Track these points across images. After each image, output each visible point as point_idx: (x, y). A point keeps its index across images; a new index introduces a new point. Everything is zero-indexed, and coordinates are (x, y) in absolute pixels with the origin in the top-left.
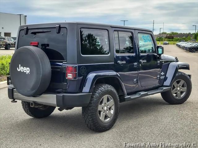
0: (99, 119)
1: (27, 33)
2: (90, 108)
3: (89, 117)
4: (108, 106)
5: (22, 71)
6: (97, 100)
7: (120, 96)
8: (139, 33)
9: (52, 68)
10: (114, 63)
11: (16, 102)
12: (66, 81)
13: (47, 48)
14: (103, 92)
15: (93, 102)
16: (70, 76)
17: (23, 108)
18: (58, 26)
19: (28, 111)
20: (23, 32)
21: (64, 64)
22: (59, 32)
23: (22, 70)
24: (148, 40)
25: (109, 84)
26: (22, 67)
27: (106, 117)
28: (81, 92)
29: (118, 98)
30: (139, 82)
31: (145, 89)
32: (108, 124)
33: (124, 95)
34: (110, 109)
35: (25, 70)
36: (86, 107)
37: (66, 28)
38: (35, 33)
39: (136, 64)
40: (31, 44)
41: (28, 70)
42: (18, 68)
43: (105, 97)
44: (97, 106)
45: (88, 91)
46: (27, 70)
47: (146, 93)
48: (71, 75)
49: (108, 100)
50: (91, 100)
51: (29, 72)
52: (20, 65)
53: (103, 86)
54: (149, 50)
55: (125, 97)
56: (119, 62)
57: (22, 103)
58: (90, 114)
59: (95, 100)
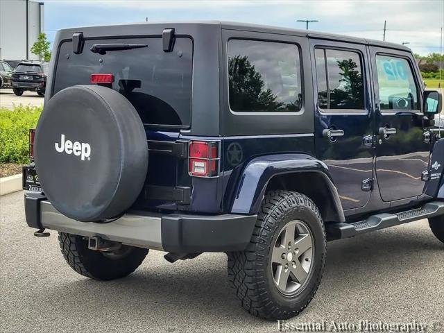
0: (274, 284)
1: (80, 50)
2: (251, 256)
3: (248, 279)
4: (297, 252)
5: (69, 152)
6: (270, 235)
7: (326, 224)
8: (377, 54)
9: (150, 145)
10: (312, 135)
11: (48, 235)
12: (188, 181)
13: (134, 91)
14: (286, 212)
15: (260, 240)
16: (199, 168)
17: (63, 252)
18: (170, 31)
19: (78, 260)
20: (71, 48)
21: (184, 134)
22: (170, 49)
23: (69, 149)
24: (400, 74)
25: (301, 192)
26: (69, 142)
27: (291, 280)
28: (228, 211)
29: (323, 229)
30: (376, 186)
31: (390, 208)
32: (297, 299)
33: (340, 222)
34: (300, 258)
35: (77, 151)
36: (241, 253)
37: (189, 37)
38: (102, 51)
39: (371, 138)
40: (93, 79)
41: (86, 149)
42: (57, 145)
43: (290, 227)
44: (269, 252)
45: (247, 209)
46: (83, 150)
47: (394, 216)
48: (202, 164)
49: (297, 235)
50: (253, 235)
51: (88, 154)
52: (63, 136)
53: (286, 197)
54: (402, 102)
55: (341, 228)
56: (327, 134)
57: (60, 238)
58: (250, 272)
59: (264, 233)
